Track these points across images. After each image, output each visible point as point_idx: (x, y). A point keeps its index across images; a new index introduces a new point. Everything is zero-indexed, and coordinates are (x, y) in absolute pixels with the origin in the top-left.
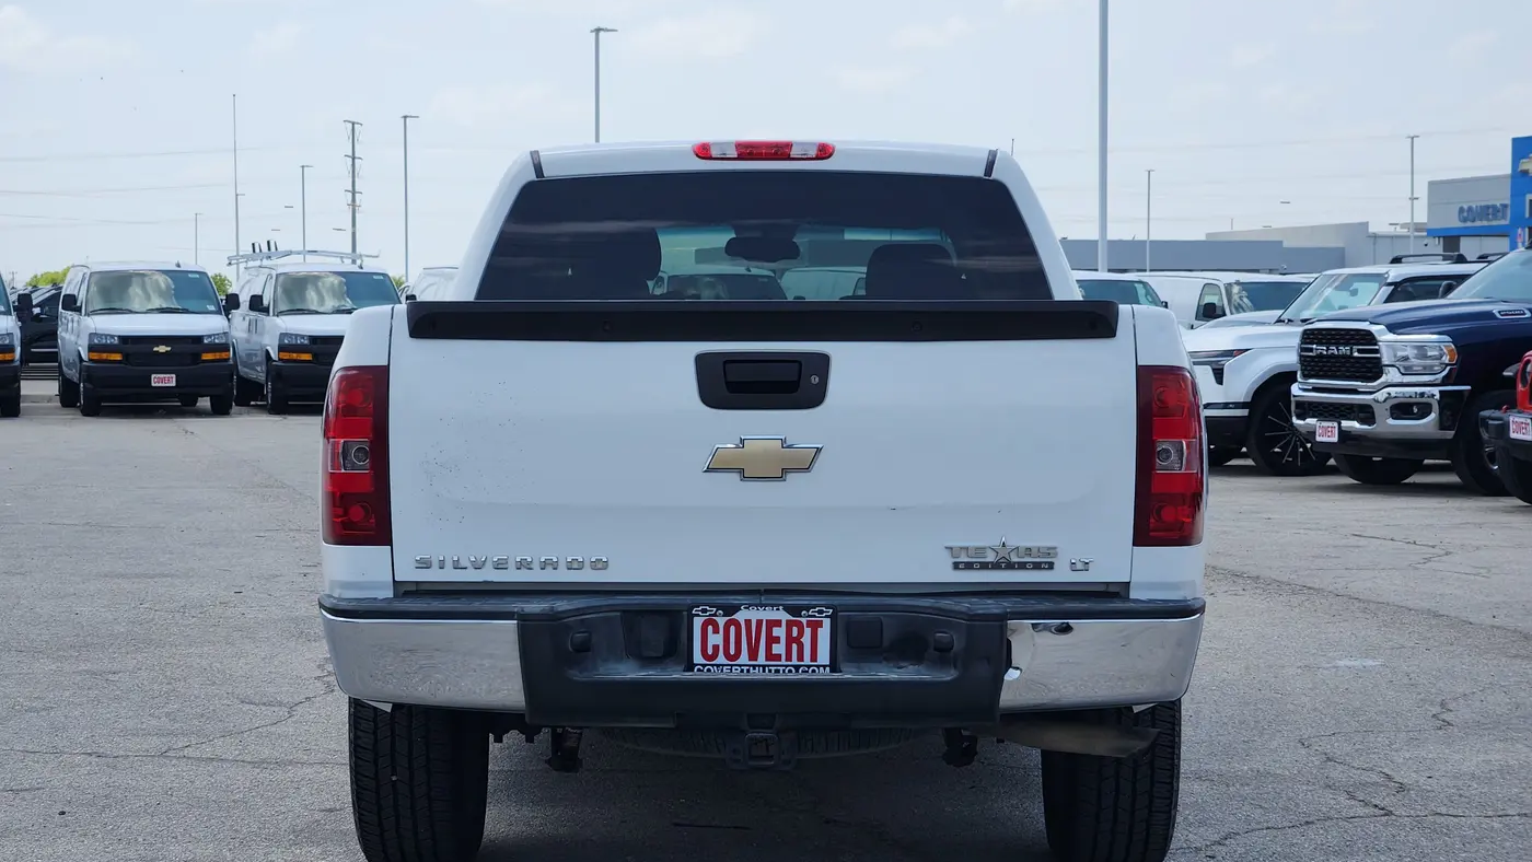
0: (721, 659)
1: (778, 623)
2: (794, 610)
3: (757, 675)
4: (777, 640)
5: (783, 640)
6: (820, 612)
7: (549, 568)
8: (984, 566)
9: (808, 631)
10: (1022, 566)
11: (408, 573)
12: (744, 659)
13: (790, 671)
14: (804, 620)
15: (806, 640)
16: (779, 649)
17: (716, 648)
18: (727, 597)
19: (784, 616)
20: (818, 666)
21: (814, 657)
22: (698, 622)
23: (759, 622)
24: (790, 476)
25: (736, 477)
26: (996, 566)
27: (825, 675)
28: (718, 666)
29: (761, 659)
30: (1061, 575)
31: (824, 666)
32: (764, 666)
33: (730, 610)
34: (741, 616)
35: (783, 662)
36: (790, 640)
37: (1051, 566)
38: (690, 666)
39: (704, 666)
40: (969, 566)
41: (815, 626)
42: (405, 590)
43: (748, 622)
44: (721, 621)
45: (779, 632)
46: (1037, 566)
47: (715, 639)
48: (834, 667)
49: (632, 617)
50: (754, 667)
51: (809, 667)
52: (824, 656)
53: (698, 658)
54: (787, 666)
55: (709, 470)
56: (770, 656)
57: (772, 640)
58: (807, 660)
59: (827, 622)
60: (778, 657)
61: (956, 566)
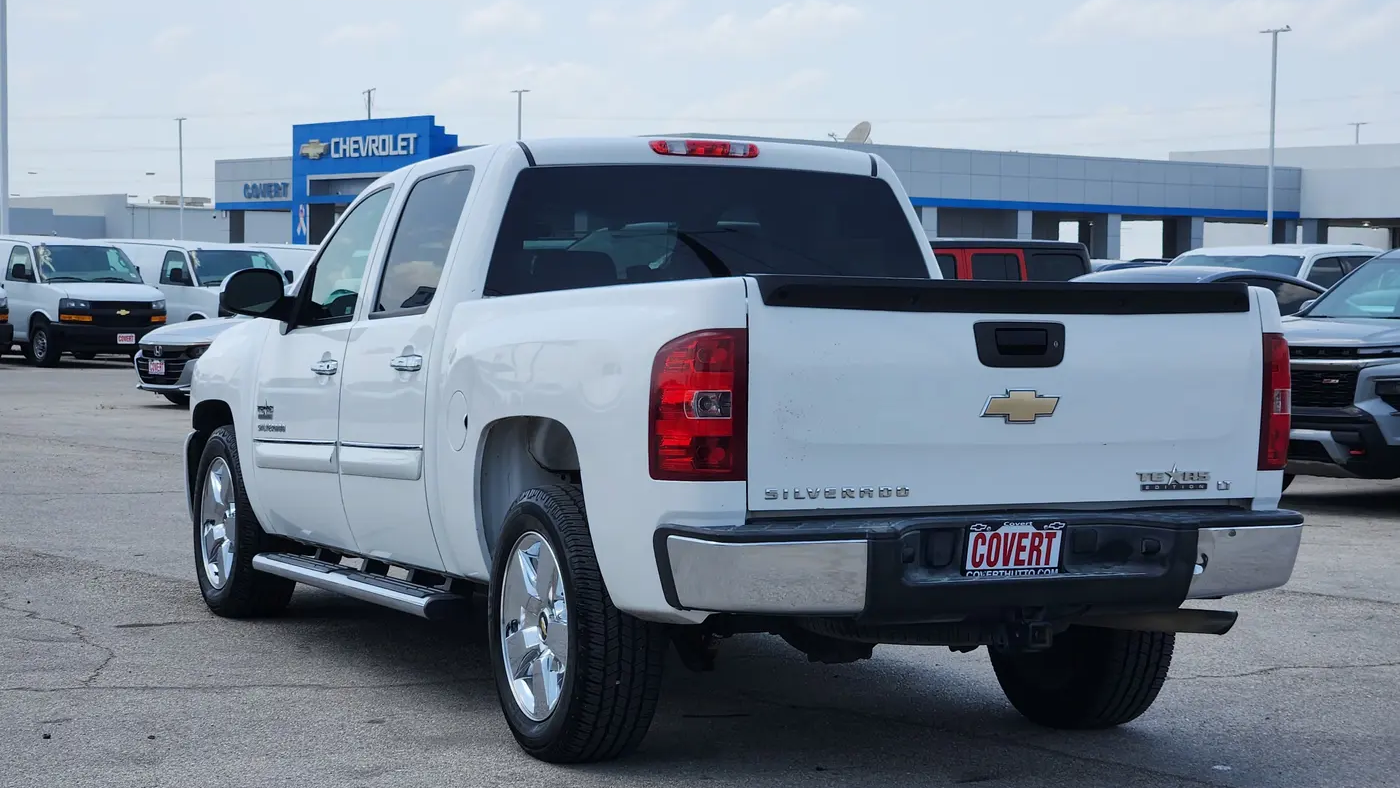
0: (984, 566)
1: (1025, 535)
2: (1038, 525)
3: (1009, 576)
4: (1023, 549)
5: (1028, 549)
6: (1057, 526)
7: (866, 497)
8: (1162, 488)
9: (1045, 541)
10: (1187, 487)
11: (759, 504)
12: (1000, 565)
13: (1032, 573)
14: (1044, 532)
15: (1044, 548)
16: (1024, 556)
17: (982, 556)
18: (995, 515)
19: (1030, 529)
20: (1051, 569)
21: (1047, 563)
22: (973, 536)
23: (1014, 535)
24: (1038, 420)
25: (1002, 420)
26: (1169, 488)
27: (1055, 575)
28: (983, 570)
29: (1011, 565)
30: (1211, 494)
31: (1055, 568)
32: (1014, 570)
33: (996, 526)
34: (1001, 531)
35: (1026, 566)
36: (1033, 548)
37: (1205, 486)
38: (964, 572)
39: (973, 571)
40: (1152, 488)
41: (1051, 536)
42: (753, 518)
43: (1006, 535)
44: (988, 535)
45: (1026, 542)
46: (1196, 487)
47: (982, 549)
48: (1061, 568)
49: (927, 533)
50: (1008, 570)
51: (1044, 569)
52: (1054, 561)
53: (969, 566)
54: (1029, 569)
55: (985, 415)
56: (1018, 562)
57: (1021, 548)
58: (1042, 564)
59: (1059, 534)
60: (1022, 562)
61: (1143, 488)
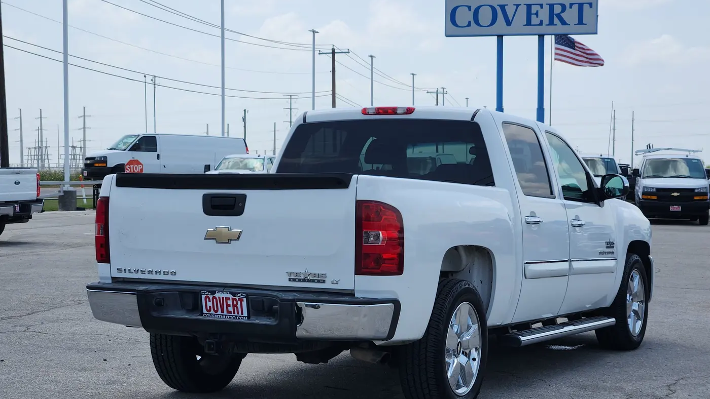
0: (212, 312)
1: (229, 299)
2: (233, 294)
3: (222, 319)
4: (229, 305)
5: (231, 305)
6: (242, 295)
7: (158, 274)
8: (300, 280)
9: (239, 302)
10: (313, 281)
11: (116, 274)
12: (220, 312)
13: (234, 318)
14: (237, 298)
15: (239, 306)
16: (230, 309)
17: (210, 307)
18: (213, 287)
19: (231, 296)
20: (243, 317)
21: (242, 314)
22: (203, 297)
23: (223, 298)
24: (232, 242)
26: (304, 280)
27: (245, 320)
28: (211, 314)
29: (225, 313)
30: (327, 285)
31: (245, 317)
32: (225, 315)
33: (213, 293)
34: (217, 295)
35: (232, 314)
36: (234, 306)
37: (324, 282)
38: (202, 314)
39: (206, 314)
40: (294, 280)
41: (241, 301)
42: (115, 280)
43: (220, 298)
44: (211, 297)
45: (230, 302)
46: (319, 281)
47: (210, 304)
48: (249, 317)
49: (182, 293)
50: (222, 315)
51: (240, 316)
52: (245, 314)
53: (205, 311)
54: (233, 316)
55: (205, 239)
57: (228, 305)
58: (240, 314)
59: (245, 299)
60: (230, 312)
61: (290, 280)
